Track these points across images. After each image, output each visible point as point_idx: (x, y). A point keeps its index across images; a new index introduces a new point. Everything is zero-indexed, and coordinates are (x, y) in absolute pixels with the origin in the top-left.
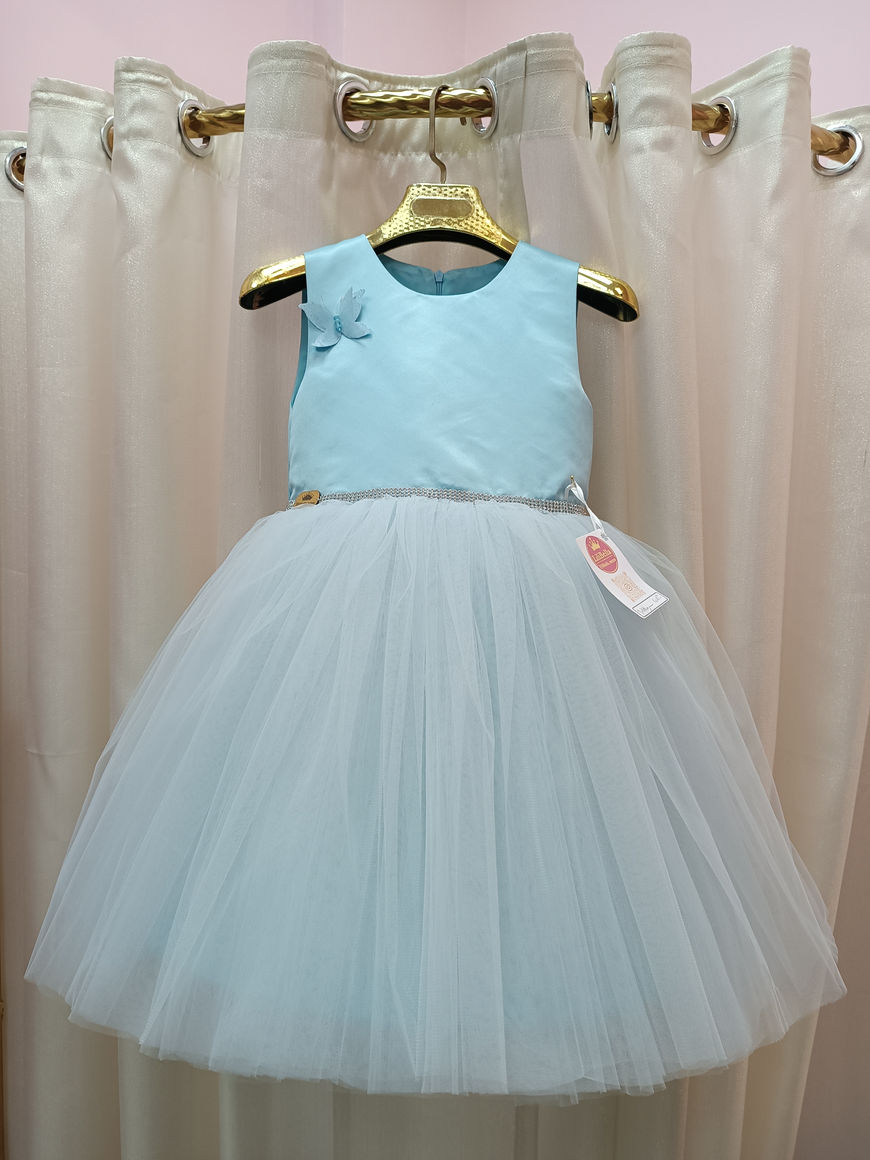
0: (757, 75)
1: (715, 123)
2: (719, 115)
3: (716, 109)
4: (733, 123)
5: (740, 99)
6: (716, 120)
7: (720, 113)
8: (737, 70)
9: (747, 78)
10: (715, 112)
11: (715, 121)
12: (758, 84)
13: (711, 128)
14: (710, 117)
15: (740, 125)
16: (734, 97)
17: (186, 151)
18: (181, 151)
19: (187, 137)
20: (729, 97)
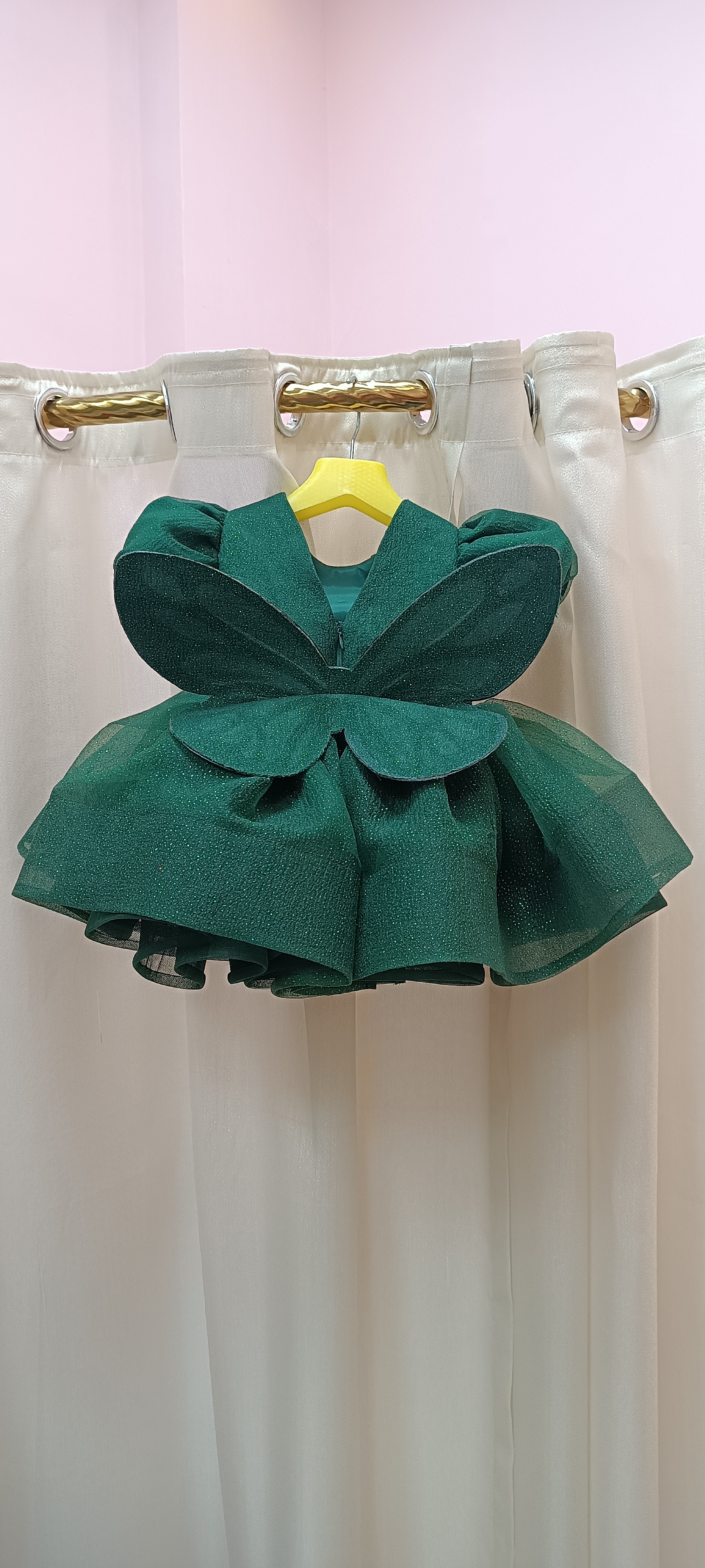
0: (676, 361)
1: (635, 407)
2: (638, 400)
3: (635, 392)
4: (653, 411)
5: (659, 385)
6: (637, 404)
7: (638, 397)
8: (652, 353)
9: (666, 362)
10: (633, 396)
12: (679, 371)
13: (630, 413)
14: (628, 404)
15: (662, 413)
16: (653, 382)
17: (45, 445)
18: (41, 445)
19: (46, 430)
20: (649, 380)
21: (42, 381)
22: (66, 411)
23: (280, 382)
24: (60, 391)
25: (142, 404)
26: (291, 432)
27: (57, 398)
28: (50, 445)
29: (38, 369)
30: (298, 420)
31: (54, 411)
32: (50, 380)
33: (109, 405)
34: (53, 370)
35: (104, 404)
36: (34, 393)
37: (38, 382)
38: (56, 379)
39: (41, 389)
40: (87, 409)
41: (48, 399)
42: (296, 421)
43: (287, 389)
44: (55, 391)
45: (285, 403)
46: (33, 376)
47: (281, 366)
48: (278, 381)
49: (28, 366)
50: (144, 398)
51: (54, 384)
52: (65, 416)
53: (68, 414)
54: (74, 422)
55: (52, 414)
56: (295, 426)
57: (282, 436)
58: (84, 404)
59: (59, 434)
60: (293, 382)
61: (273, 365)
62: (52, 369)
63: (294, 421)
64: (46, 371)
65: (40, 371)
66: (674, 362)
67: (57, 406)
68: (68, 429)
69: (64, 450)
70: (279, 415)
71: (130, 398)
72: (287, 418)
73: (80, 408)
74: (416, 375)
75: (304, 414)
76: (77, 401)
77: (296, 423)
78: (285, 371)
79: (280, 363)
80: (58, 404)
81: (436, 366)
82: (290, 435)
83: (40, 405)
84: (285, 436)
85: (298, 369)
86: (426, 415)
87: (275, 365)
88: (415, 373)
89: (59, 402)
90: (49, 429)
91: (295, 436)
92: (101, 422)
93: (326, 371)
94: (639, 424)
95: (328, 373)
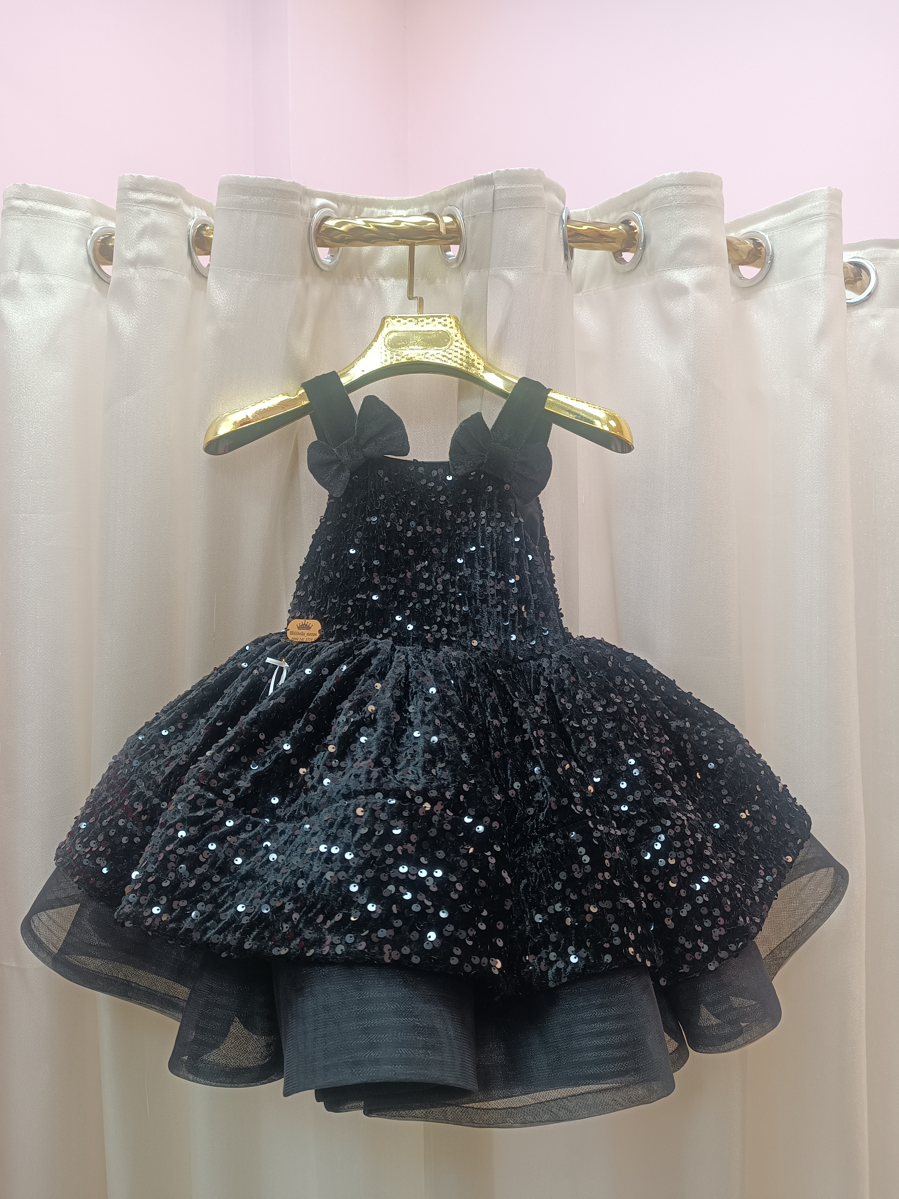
2: (751, 248)
3: (749, 241)
4: (768, 258)
6: (749, 253)
7: (753, 246)
10: (746, 245)
11: (745, 255)
13: (743, 260)
14: (742, 251)
15: (776, 259)
16: (768, 233)
20: (763, 231)
23: (317, 216)
26: (329, 266)
42: (333, 256)
43: (324, 224)
45: (322, 238)
47: (319, 202)
56: (331, 260)
57: (319, 270)
61: (310, 200)
63: (331, 255)
70: (316, 250)
72: (323, 253)
75: (342, 248)
78: (323, 206)
79: (318, 199)
82: (326, 269)
84: (322, 270)
87: (314, 201)
91: (332, 270)
93: (364, 207)
94: (749, 272)
95: (366, 209)
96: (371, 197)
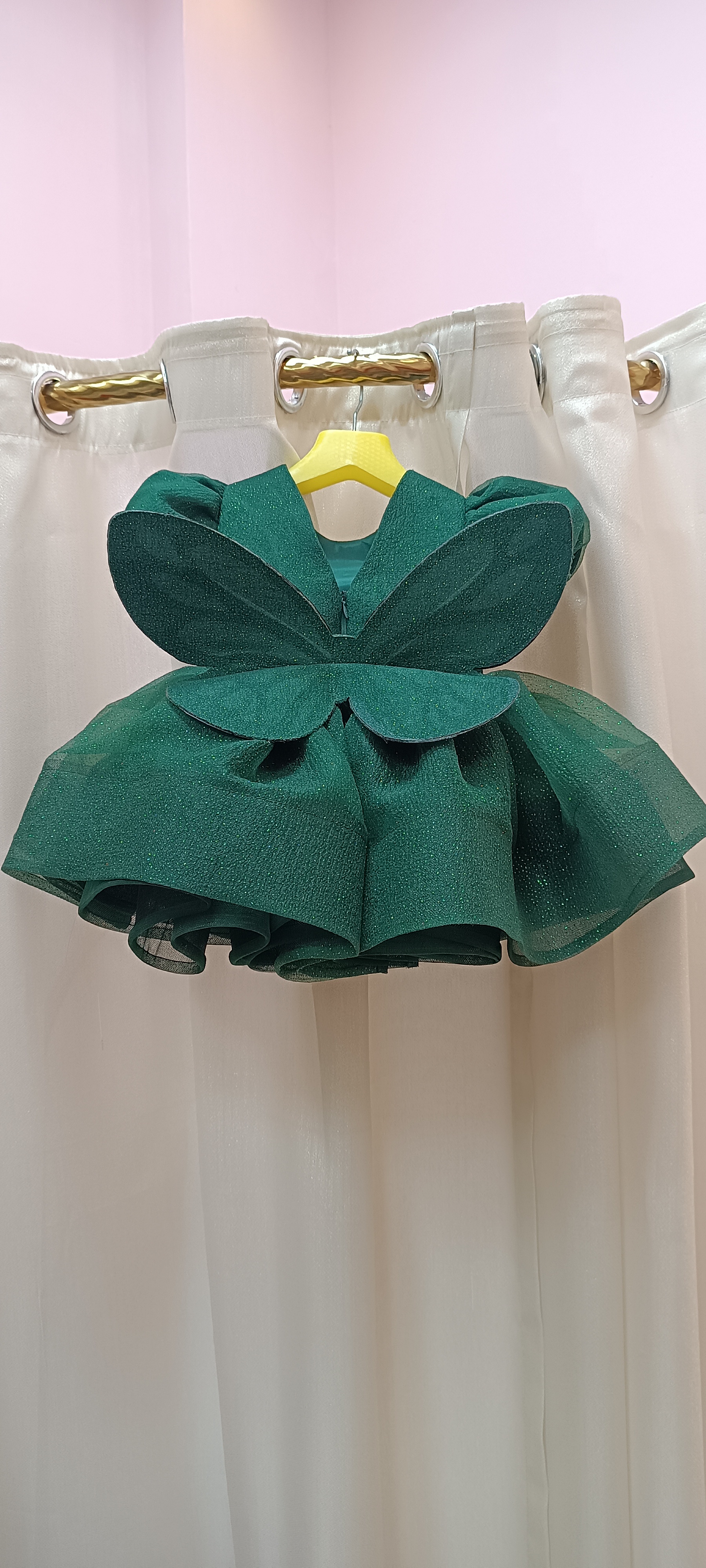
0: (686, 329)
1: (645, 380)
2: (648, 372)
3: (644, 364)
4: (664, 382)
5: (669, 355)
6: (647, 376)
7: (648, 369)
8: (664, 322)
9: (675, 332)
10: (642, 368)
11: (644, 378)
12: (688, 339)
13: (640, 386)
14: (636, 374)
15: (673, 383)
16: (663, 353)
17: (43, 428)
18: (38, 427)
19: (44, 414)
20: (658, 351)
21: (40, 364)
22: (64, 393)
23: (280, 356)
24: (58, 376)
25: (143, 384)
26: (293, 409)
27: (55, 381)
28: (47, 428)
29: (36, 353)
30: (299, 396)
31: (52, 394)
32: (48, 364)
33: (108, 386)
34: (51, 355)
35: (103, 385)
36: (32, 375)
37: (35, 365)
38: (54, 364)
39: (39, 372)
40: (86, 391)
41: (45, 384)
42: (297, 398)
43: (288, 364)
44: (53, 375)
45: (286, 378)
46: (30, 358)
47: (281, 341)
48: (278, 355)
49: (25, 348)
50: (144, 378)
51: (52, 368)
52: (64, 399)
53: (66, 396)
54: (72, 405)
55: (50, 397)
56: (296, 402)
57: (283, 412)
58: (83, 386)
59: (59, 418)
60: (293, 357)
61: (272, 338)
62: (50, 353)
63: (295, 398)
64: (44, 355)
65: (38, 355)
66: (683, 330)
67: (55, 389)
68: (66, 412)
69: (62, 434)
70: (279, 391)
71: (128, 378)
72: (288, 395)
73: (79, 391)
74: (420, 347)
75: (306, 389)
76: (76, 383)
77: (298, 400)
78: (285, 345)
79: (279, 338)
80: (56, 387)
81: (438, 336)
82: (291, 411)
83: (37, 387)
84: (286, 412)
85: (299, 345)
86: (429, 388)
87: (275, 339)
88: (418, 346)
89: (57, 385)
90: (48, 413)
91: (296, 413)
92: (100, 403)
93: (329, 346)
94: (649, 396)
95: (330, 348)
96: (335, 336)
